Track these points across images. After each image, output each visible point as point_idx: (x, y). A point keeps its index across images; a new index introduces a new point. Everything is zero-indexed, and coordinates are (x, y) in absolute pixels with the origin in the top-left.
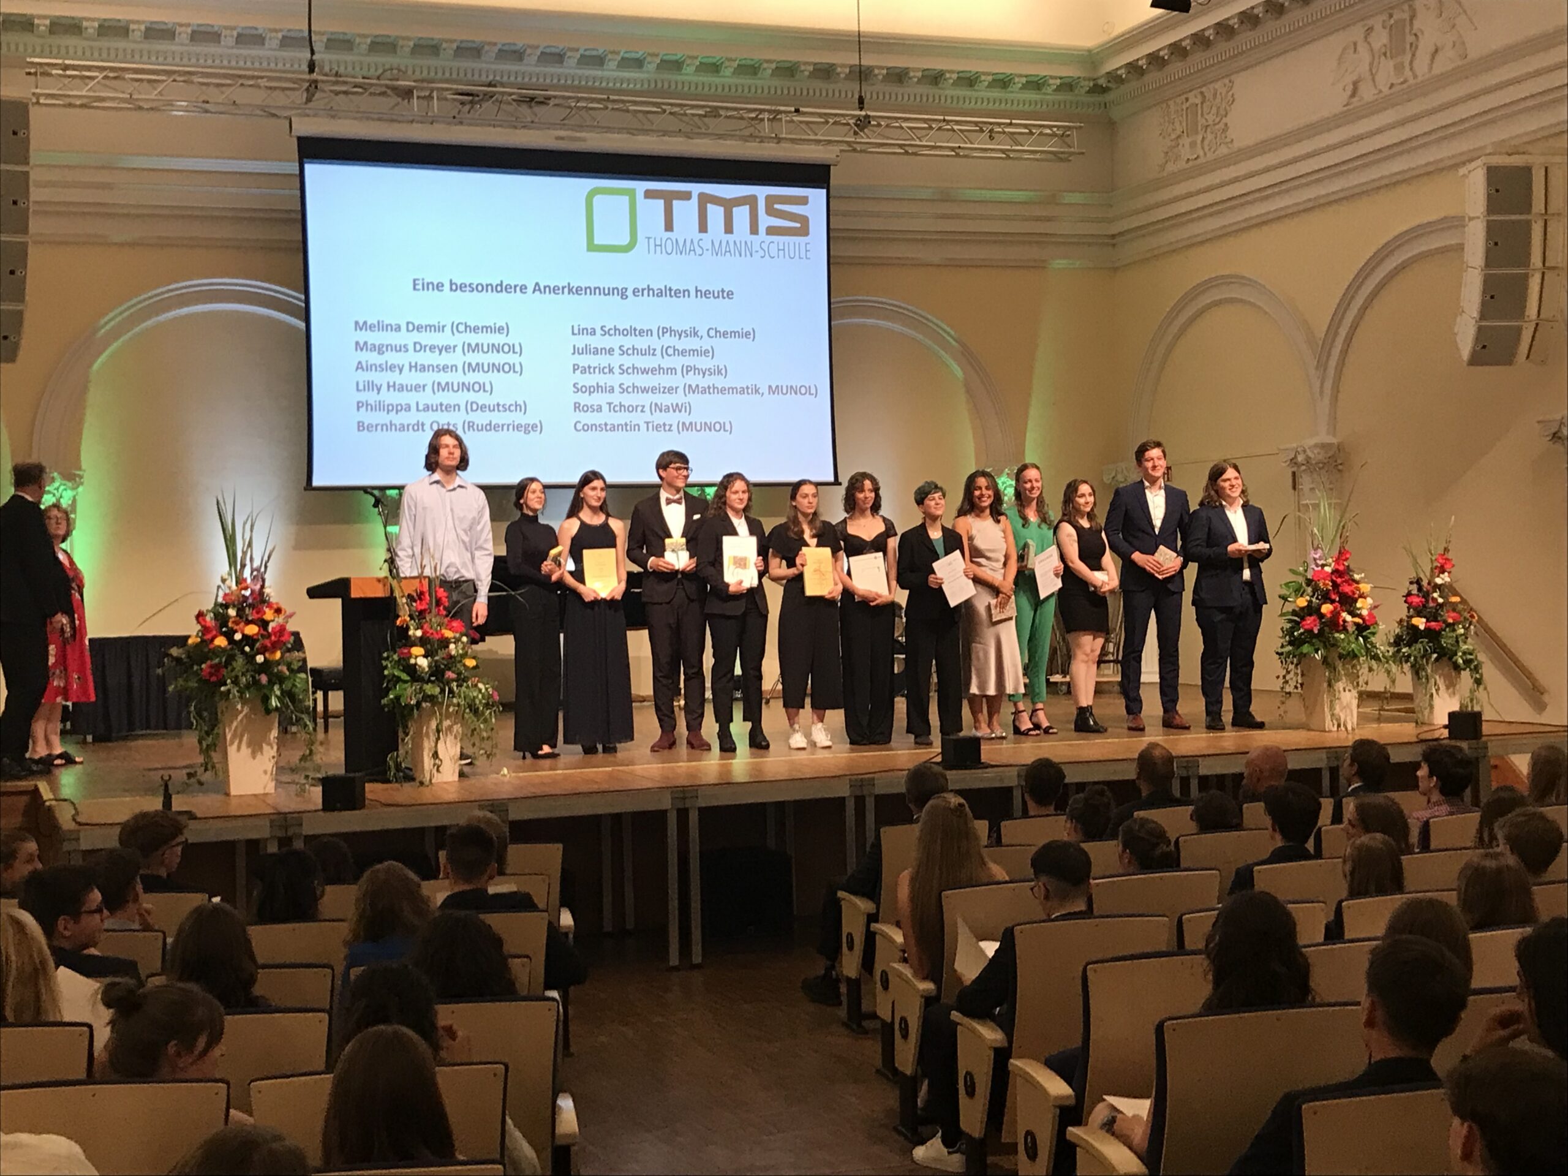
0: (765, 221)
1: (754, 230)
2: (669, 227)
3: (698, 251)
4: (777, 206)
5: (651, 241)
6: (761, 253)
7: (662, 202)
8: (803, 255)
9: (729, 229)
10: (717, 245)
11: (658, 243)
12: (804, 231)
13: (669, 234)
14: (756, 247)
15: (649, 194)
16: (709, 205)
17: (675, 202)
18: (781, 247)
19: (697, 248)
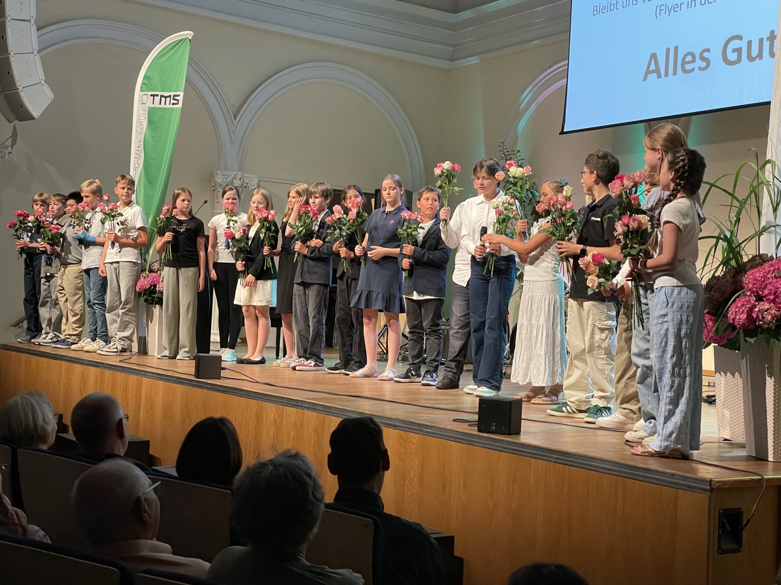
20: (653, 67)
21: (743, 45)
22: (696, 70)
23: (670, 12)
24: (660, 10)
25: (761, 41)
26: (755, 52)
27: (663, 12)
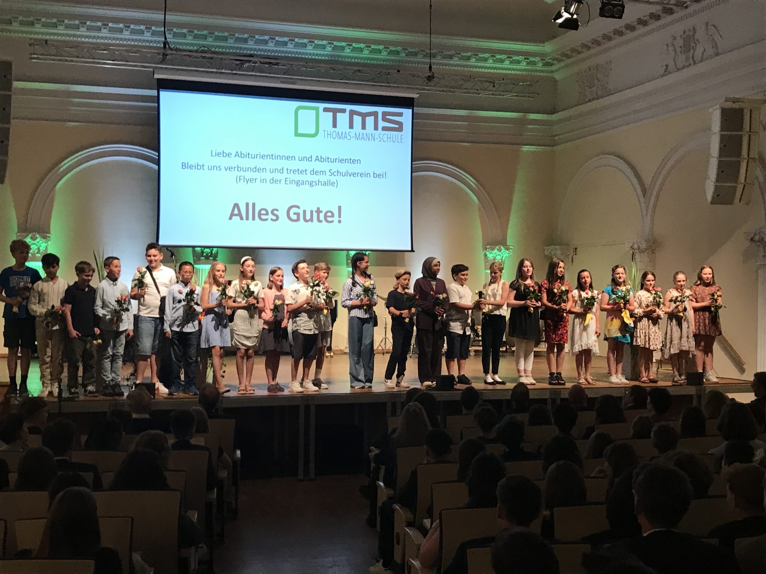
0: (382, 124)
2: (335, 126)
4: (387, 117)
5: (326, 132)
6: (379, 139)
7: (331, 114)
8: (399, 141)
9: (364, 127)
10: (358, 135)
11: (329, 133)
13: (334, 129)
14: (377, 136)
15: (325, 110)
16: (355, 116)
17: (338, 115)
18: (389, 137)
19: (348, 136)
20: (236, 212)
21: (301, 211)
22: (269, 220)
23: (247, 182)
24: (240, 179)
25: (312, 212)
26: (308, 217)
27: (241, 181)
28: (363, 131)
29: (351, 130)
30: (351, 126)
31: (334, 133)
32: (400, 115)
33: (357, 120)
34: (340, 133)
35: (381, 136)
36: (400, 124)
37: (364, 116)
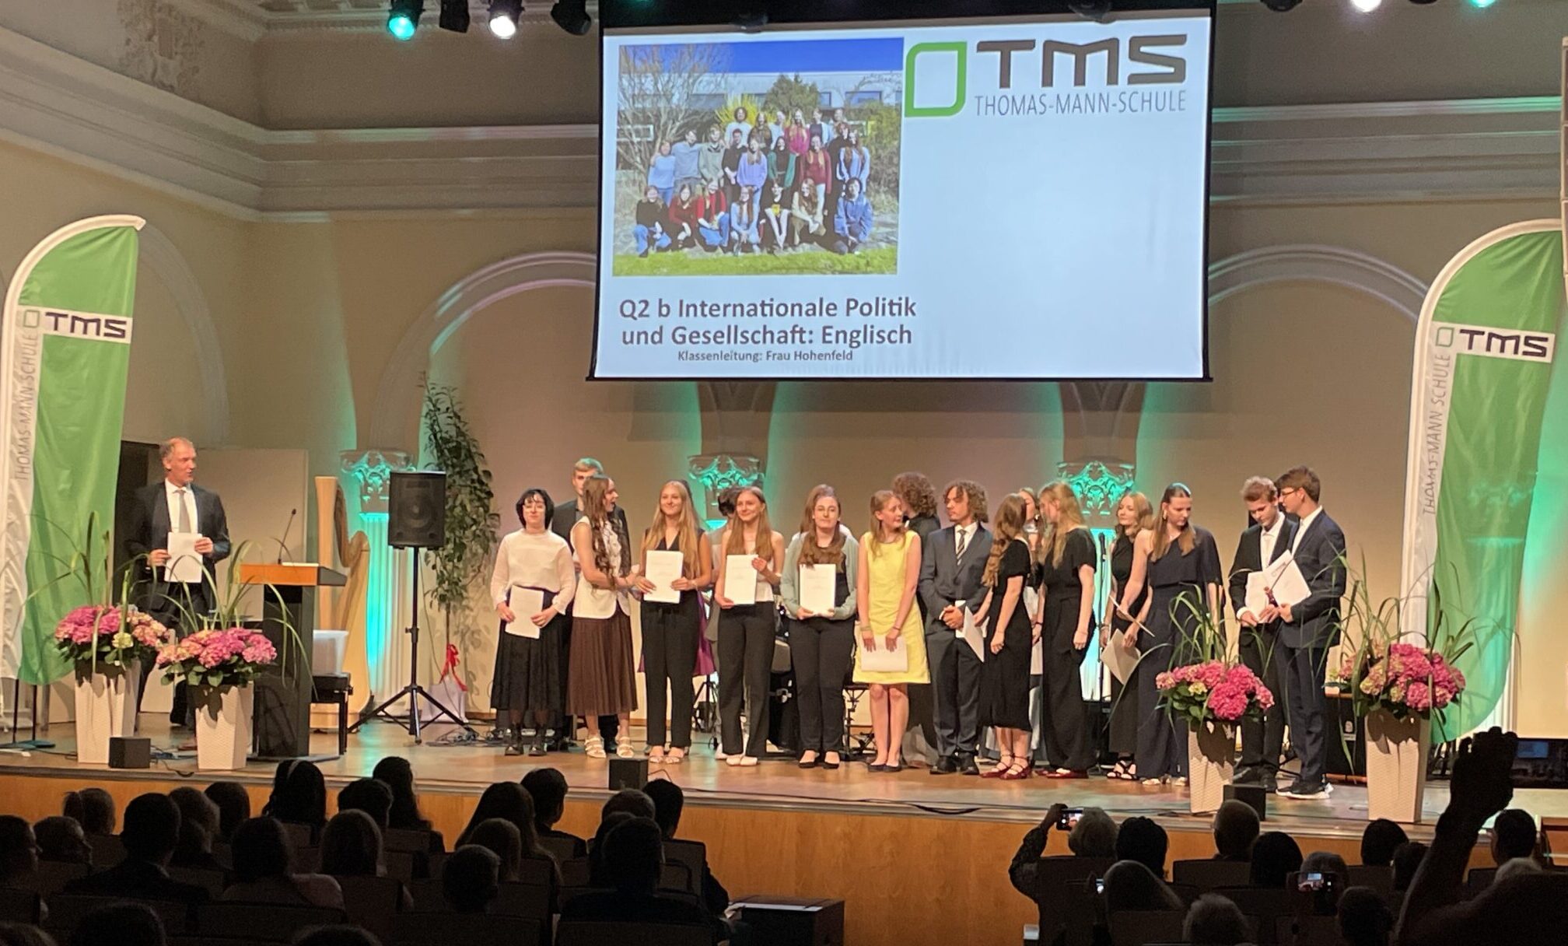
0: (1127, 67)
1: (1112, 79)
2: (1005, 82)
3: (1040, 109)
4: (1143, 49)
5: (983, 101)
6: (1120, 106)
7: (998, 54)
8: (1175, 105)
9: (1080, 79)
10: (1063, 102)
11: (990, 102)
12: (1179, 76)
13: (1005, 91)
14: (1114, 99)
15: (983, 46)
16: (1056, 54)
17: (1015, 55)
18: (1147, 98)
19: (1038, 104)
28: (1080, 88)
29: (1047, 89)
30: (1047, 81)
31: (1004, 99)
32: (1180, 40)
33: (1064, 63)
34: (1018, 102)
35: (1125, 98)
36: (1179, 64)
37: (1080, 52)
